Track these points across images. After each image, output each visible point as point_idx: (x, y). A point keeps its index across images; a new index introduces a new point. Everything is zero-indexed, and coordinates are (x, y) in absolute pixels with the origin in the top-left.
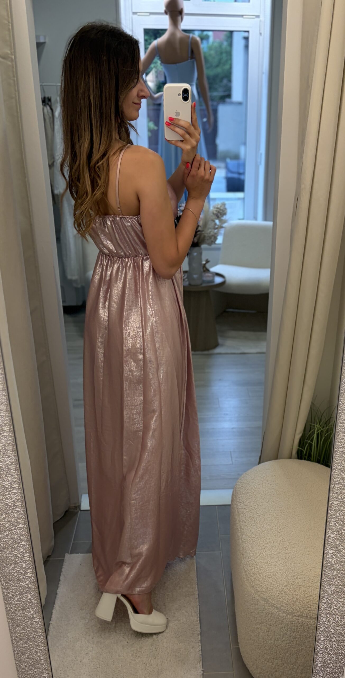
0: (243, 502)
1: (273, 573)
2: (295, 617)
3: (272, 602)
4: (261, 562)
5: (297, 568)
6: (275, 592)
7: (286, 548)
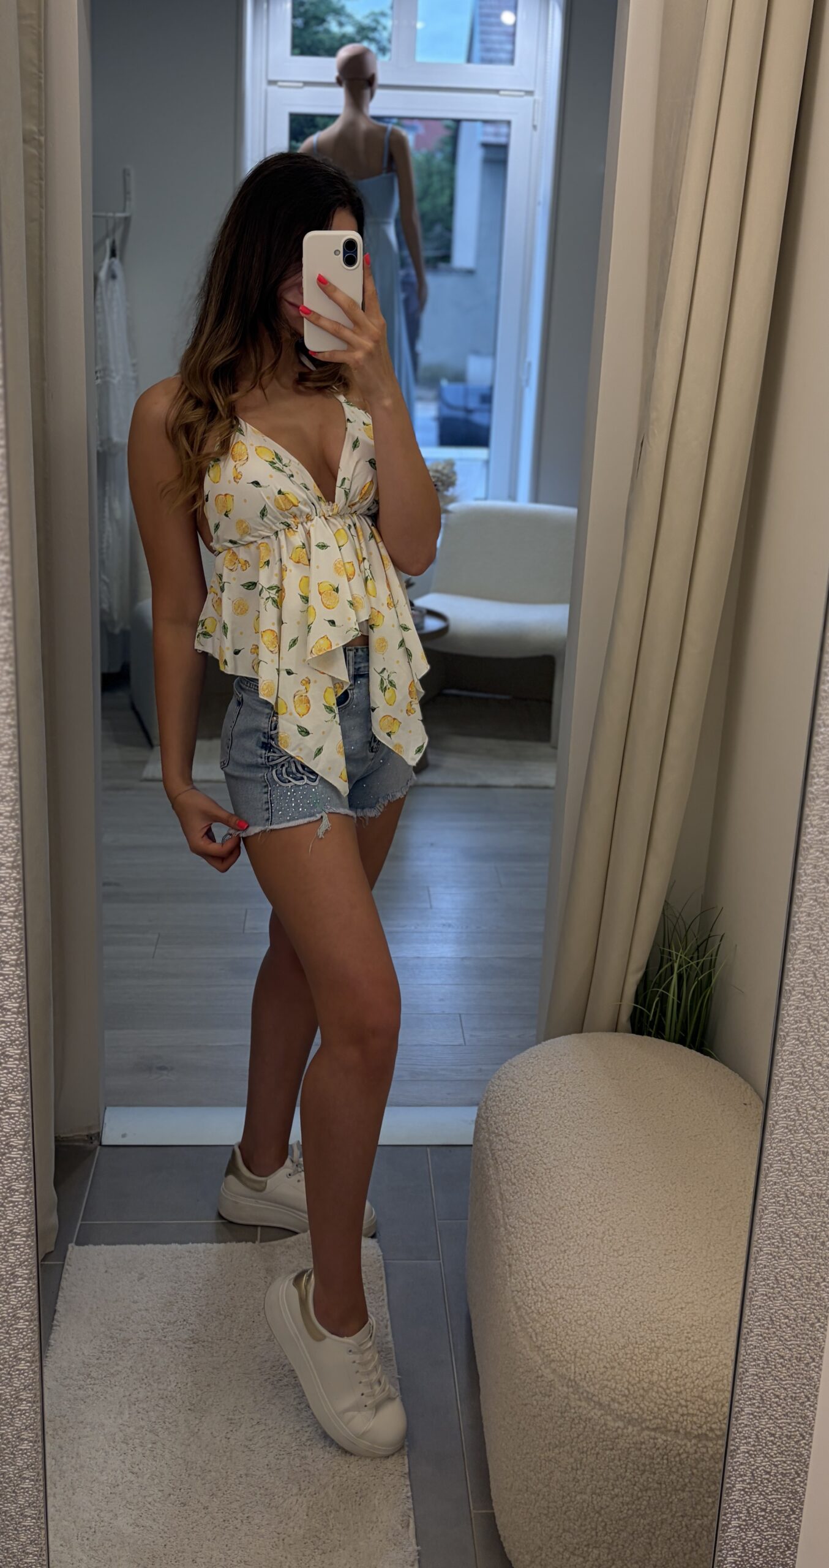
0: (506, 1133)
1: (589, 1314)
2: (646, 1432)
3: (588, 1389)
4: (557, 1284)
5: (648, 1302)
6: (595, 1362)
7: (617, 1251)
